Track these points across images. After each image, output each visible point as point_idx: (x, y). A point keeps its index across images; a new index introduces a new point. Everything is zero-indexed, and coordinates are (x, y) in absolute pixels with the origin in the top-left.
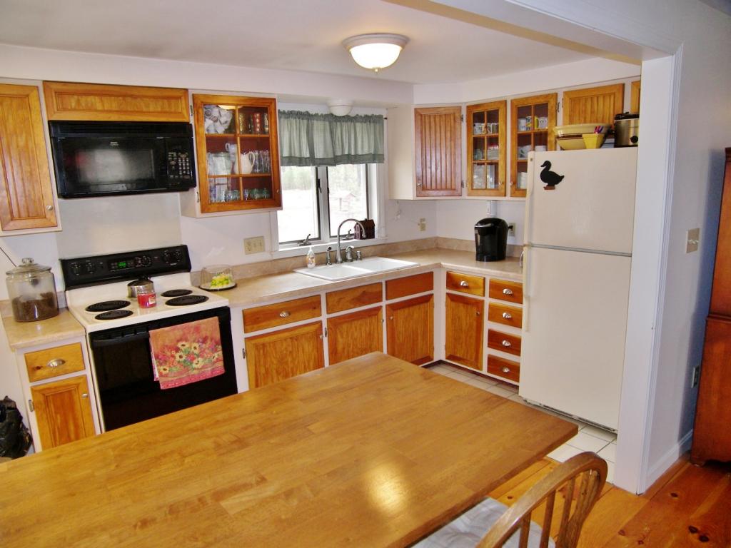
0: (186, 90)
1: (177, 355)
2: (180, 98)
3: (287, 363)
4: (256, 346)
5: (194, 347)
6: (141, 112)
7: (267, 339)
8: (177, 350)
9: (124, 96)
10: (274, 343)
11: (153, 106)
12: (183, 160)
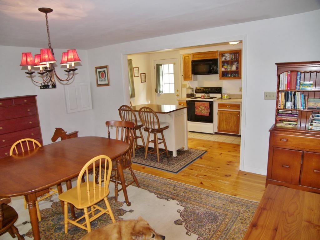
0: (218, 51)
1: (200, 108)
2: (216, 53)
3: (228, 119)
4: (220, 112)
5: (203, 108)
6: (208, 57)
7: (223, 112)
8: (200, 107)
9: (205, 54)
10: (225, 113)
11: (210, 55)
12: (215, 67)
